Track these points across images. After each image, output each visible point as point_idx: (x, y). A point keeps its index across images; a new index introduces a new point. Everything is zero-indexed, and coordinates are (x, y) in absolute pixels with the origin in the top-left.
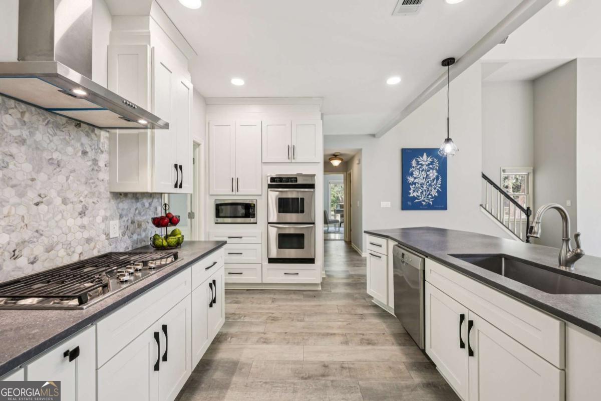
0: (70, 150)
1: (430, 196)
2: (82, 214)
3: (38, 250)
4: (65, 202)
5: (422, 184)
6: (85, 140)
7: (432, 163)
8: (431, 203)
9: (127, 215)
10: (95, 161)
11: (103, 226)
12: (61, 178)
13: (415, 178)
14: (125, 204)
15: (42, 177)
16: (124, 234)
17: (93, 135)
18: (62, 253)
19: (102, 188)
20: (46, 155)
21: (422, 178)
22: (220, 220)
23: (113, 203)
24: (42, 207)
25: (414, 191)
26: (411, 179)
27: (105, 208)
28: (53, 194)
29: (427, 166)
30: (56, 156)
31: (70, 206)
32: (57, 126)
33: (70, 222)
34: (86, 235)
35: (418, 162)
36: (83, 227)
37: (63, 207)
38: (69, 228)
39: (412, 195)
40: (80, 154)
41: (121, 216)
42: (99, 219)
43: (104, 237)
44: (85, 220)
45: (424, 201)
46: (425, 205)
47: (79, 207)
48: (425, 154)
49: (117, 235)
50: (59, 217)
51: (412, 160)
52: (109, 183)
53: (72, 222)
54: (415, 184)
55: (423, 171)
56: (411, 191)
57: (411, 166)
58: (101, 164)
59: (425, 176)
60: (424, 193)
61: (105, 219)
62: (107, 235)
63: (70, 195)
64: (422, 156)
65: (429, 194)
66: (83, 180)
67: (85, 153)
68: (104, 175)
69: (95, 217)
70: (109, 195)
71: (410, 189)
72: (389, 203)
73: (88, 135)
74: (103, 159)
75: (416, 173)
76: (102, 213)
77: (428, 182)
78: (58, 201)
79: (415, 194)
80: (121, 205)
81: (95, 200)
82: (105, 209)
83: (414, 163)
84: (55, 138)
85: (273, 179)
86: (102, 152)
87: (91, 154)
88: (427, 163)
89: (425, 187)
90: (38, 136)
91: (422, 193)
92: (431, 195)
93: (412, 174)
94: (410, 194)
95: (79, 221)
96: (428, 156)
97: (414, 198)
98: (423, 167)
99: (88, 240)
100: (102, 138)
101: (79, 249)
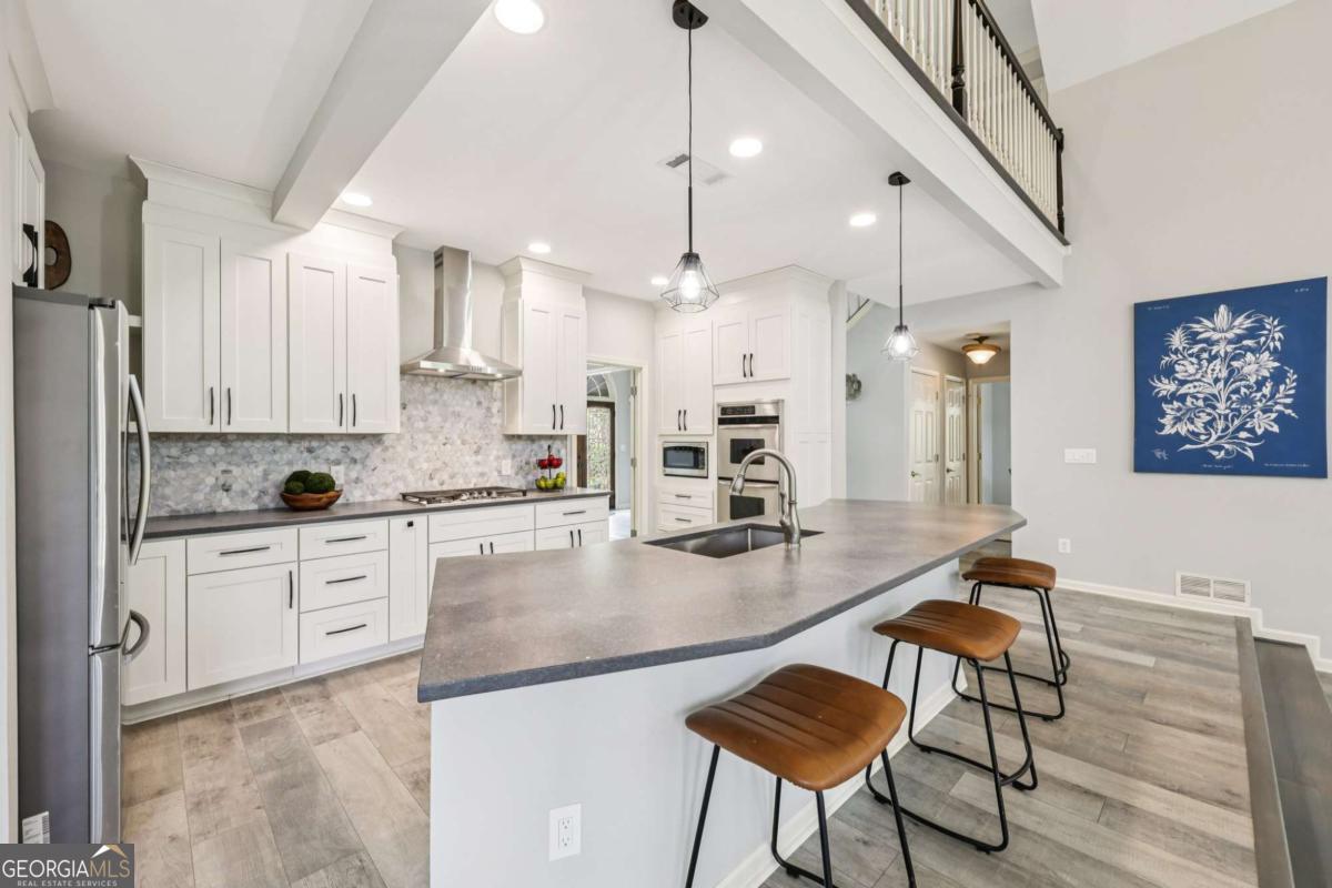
0: (467, 403)
1: (1243, 435)
2: (477, 452)
3: (445, 477)
4: (464, 443)
5: (1210, 401)
6: (479, 392)
7: (1252, 333)
8: (1250, 454)
9: (520, 456)
10: (489, 409)
11: (495, 464)
12: (461, 425)
13: (1182, 383)
14: (519, 446)
15: (448, 425)
16: (517, 474)
17: (487, 388)
18: (461, 481)
19: (495, 431)
20: (451, 409)
21: (1209, 379)
22: (669, 471)
23: (506, 445)
24: (448, 446)
25: (1178, 420)
26: (1165, 387)
27: (497, 448)
28: (455, 437)
29: (1230, 342)
30: (457, 409)
31: (467, 446)
32: (459, 387)
33: (467, 458)
34: (480, 469)
35: (1193, 338)
36: (478, 463)
37: (462, 447)
38: (467, 463)
39: (1168, 430)
40: (475, 405)
41: (514, 456)
42: (492, 458)
43: (496, 474)
44: (479, 458)
45: (1219, 448)
46: (1223, 461)
47: (475, 447)
48: (1223, 309)
49: (509, 473)
50: (459, 454)
51: (1171, 329)
52: (502, 426)
53: (469, 459)
54: (1182, 398)
55: (1212, 359)
56: (1167, 421)
57: (1167, 351)
58: (494, 410)
59: (1224, 374)
60: (1220, 425)
61: (498, 458)
62: (500, 472)
63: (467, 437)
64: (1210, 317)
65: (1241, 428)
66: (478, 425)
67: (479, 403)
68: (496, 420)
69: (488, 456)
70: (501, 437)
71: (1163, 414)
72: (1094, 451)
73: (482, 388)
74: (495, 407)
75: (1186, 368)
76: (495, 452)
77: (1237, 391)
78: (459, 442)
79: (1183, 429)
80: (514, 447)
81: (488, 441)
82: (498, 450)
83: (1177, 339)
84: (457, 397)
85: (724, 410)
86: (495, 400)
87: (485, 404)
88: (1230, 335)
89: (1222, 407)
90: (445, 397)
91: (1209, 424)
92: (1252, 431)
93: (1169, 372)
94: (1162, 427)
95: (474, 458)
96: (1235, 313)
97: (1178, 439)
98: (1215, 349)
99: (482, 475)
100: (495, 389)
101: (474, 481)
